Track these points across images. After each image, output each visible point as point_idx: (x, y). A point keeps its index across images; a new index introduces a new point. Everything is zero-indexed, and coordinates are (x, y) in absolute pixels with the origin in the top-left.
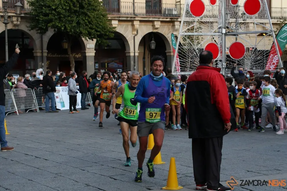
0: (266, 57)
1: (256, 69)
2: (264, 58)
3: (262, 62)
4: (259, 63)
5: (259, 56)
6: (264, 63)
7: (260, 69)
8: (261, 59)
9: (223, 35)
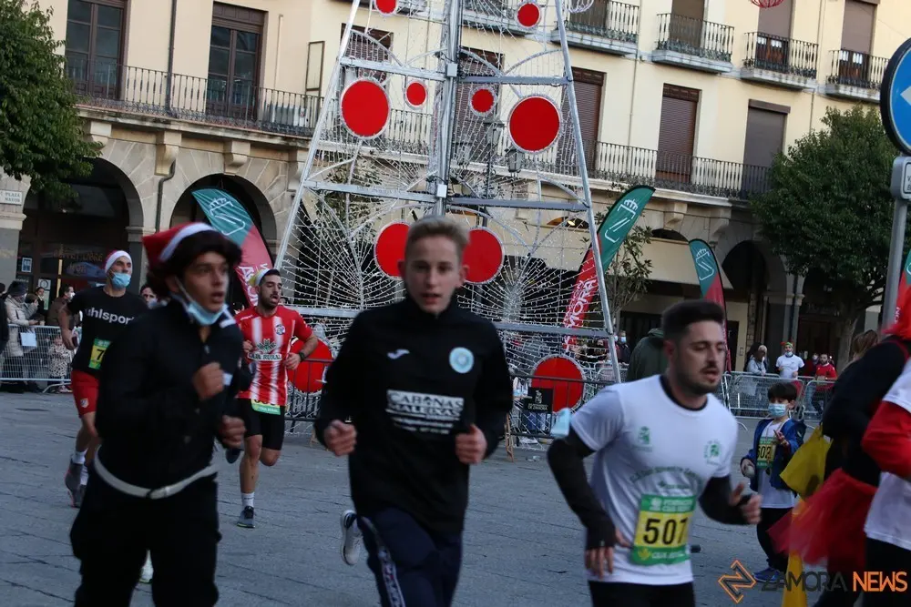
0: (564, 285)
1: (530, 320)
2: (557, 287)
3: (551, 300)
4: (540, 303)
5: (544, 282)
6: (556, 305)
7: (544, 320)
8: (548, 291)
9: (440, 203)
